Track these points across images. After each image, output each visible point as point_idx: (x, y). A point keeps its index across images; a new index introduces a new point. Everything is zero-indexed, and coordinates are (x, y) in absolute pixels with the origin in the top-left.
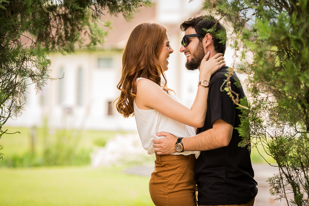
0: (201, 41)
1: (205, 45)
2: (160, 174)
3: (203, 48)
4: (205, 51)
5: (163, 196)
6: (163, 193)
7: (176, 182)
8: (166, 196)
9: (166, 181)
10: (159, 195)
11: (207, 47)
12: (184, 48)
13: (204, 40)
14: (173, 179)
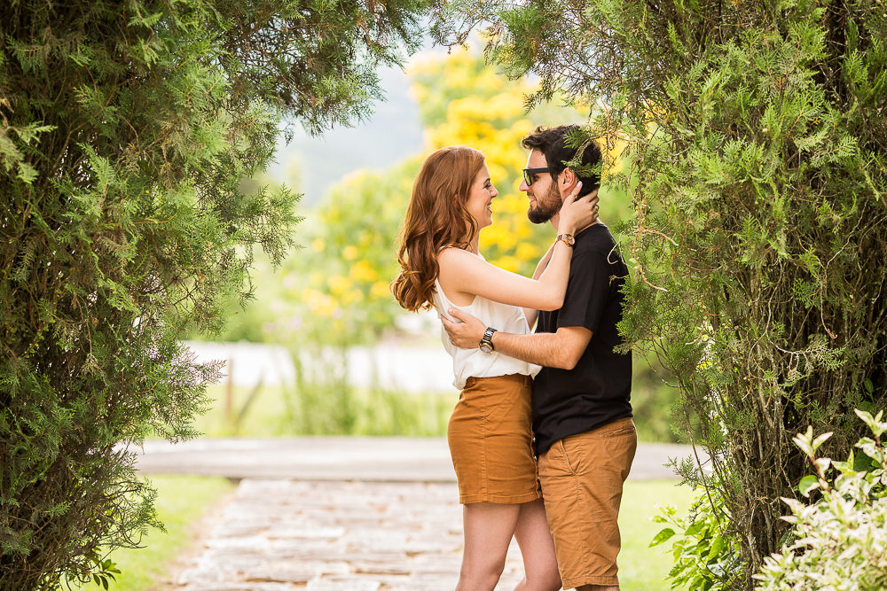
0: (555, 180)
1: (562, 187)
2: (471, 403)
3: (559, 193)
4: (562, 197)
5: (477, 441)
6: (477, 435)
7: (500, 418)
8: (482, 442)
9: (483, 415)
10: (468, 440)
11: (565, 191)
12: (526, 187)
13: (561, 178)
14: (497, 412)
